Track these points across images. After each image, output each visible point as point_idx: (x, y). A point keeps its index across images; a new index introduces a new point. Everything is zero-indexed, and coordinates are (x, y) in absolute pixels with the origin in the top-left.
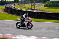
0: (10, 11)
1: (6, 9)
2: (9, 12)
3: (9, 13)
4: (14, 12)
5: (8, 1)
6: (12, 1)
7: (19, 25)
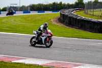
0: (68, 22)
1: (61, 18)
2: (66, 23)
3: (67, 26)
4: (76, 23)
5: (64, 5)
6: (72, 4)
7: (34, 41)
